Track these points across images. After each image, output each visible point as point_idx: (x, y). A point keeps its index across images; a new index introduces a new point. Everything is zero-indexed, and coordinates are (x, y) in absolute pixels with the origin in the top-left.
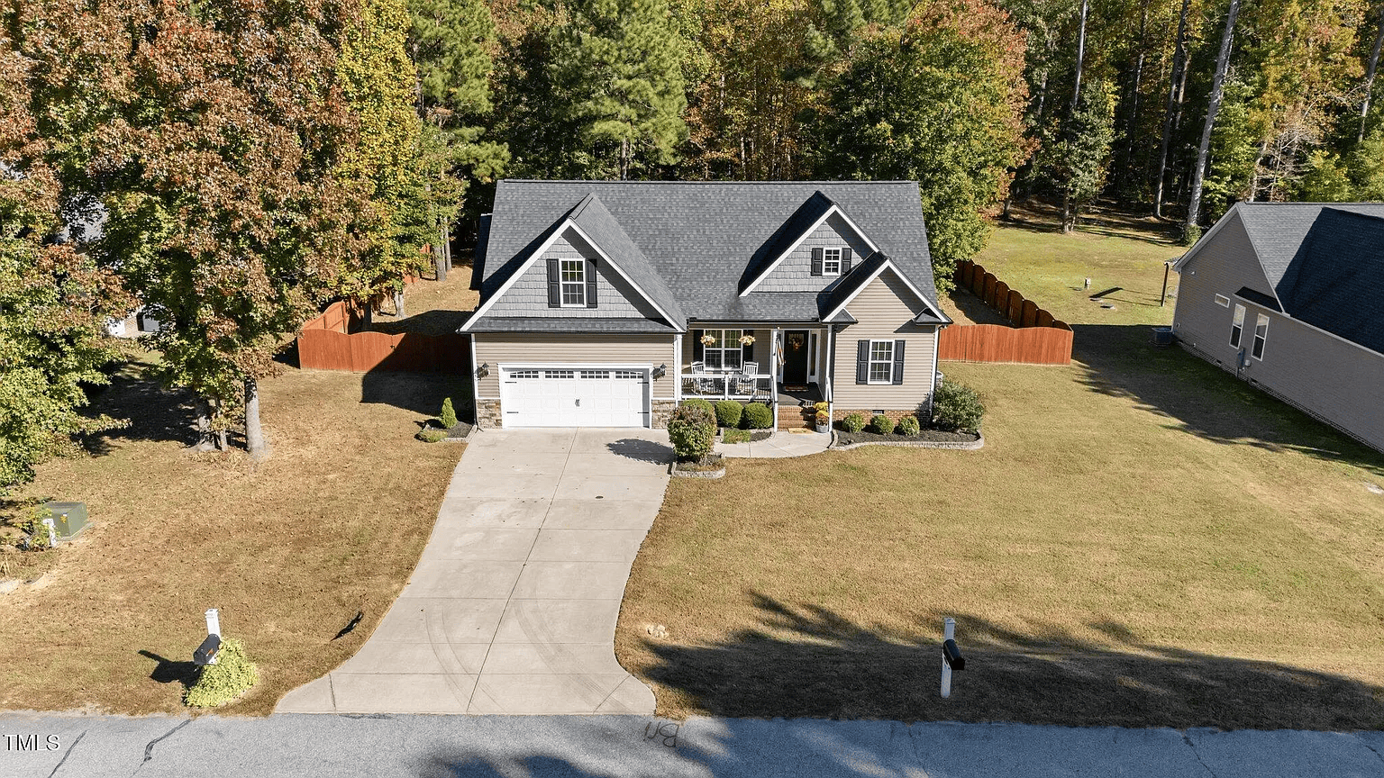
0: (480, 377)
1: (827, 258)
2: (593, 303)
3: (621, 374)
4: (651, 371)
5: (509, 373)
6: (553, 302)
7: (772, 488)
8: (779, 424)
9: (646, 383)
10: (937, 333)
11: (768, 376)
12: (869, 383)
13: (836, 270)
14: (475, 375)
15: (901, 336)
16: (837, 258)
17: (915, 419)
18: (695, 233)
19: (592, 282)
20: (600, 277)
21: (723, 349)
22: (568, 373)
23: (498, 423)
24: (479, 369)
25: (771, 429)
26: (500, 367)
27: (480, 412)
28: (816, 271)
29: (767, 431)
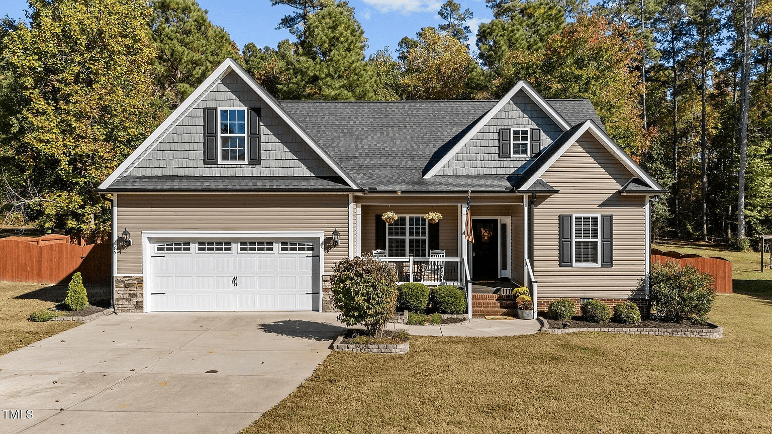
0: (120, 249)
1: (516, 139)
2: (255, 161)
3: (288, 245)
4: (321, 241)
5: (156, 246)
6: (210, 159)
7: (479, 364)
8: (473, 311)
9: (316, 257)
10: (647, 206)
11: (457, 260)
12: (574, 264)
13: (525, 152)
14: (115, 246)
15: (608, 211)
16: (525, 139)
17: (634, 305)
18: (379, 134)
19: (255, 135)
20: (264, 129)
21: (407, 238)
22: (223, 245)
23: (139, 306)
24: (120, 240)
25: (465, 316)
26: (145, 237)
27: (118, 292)
28: (503, 153)
29: (461, 317)
